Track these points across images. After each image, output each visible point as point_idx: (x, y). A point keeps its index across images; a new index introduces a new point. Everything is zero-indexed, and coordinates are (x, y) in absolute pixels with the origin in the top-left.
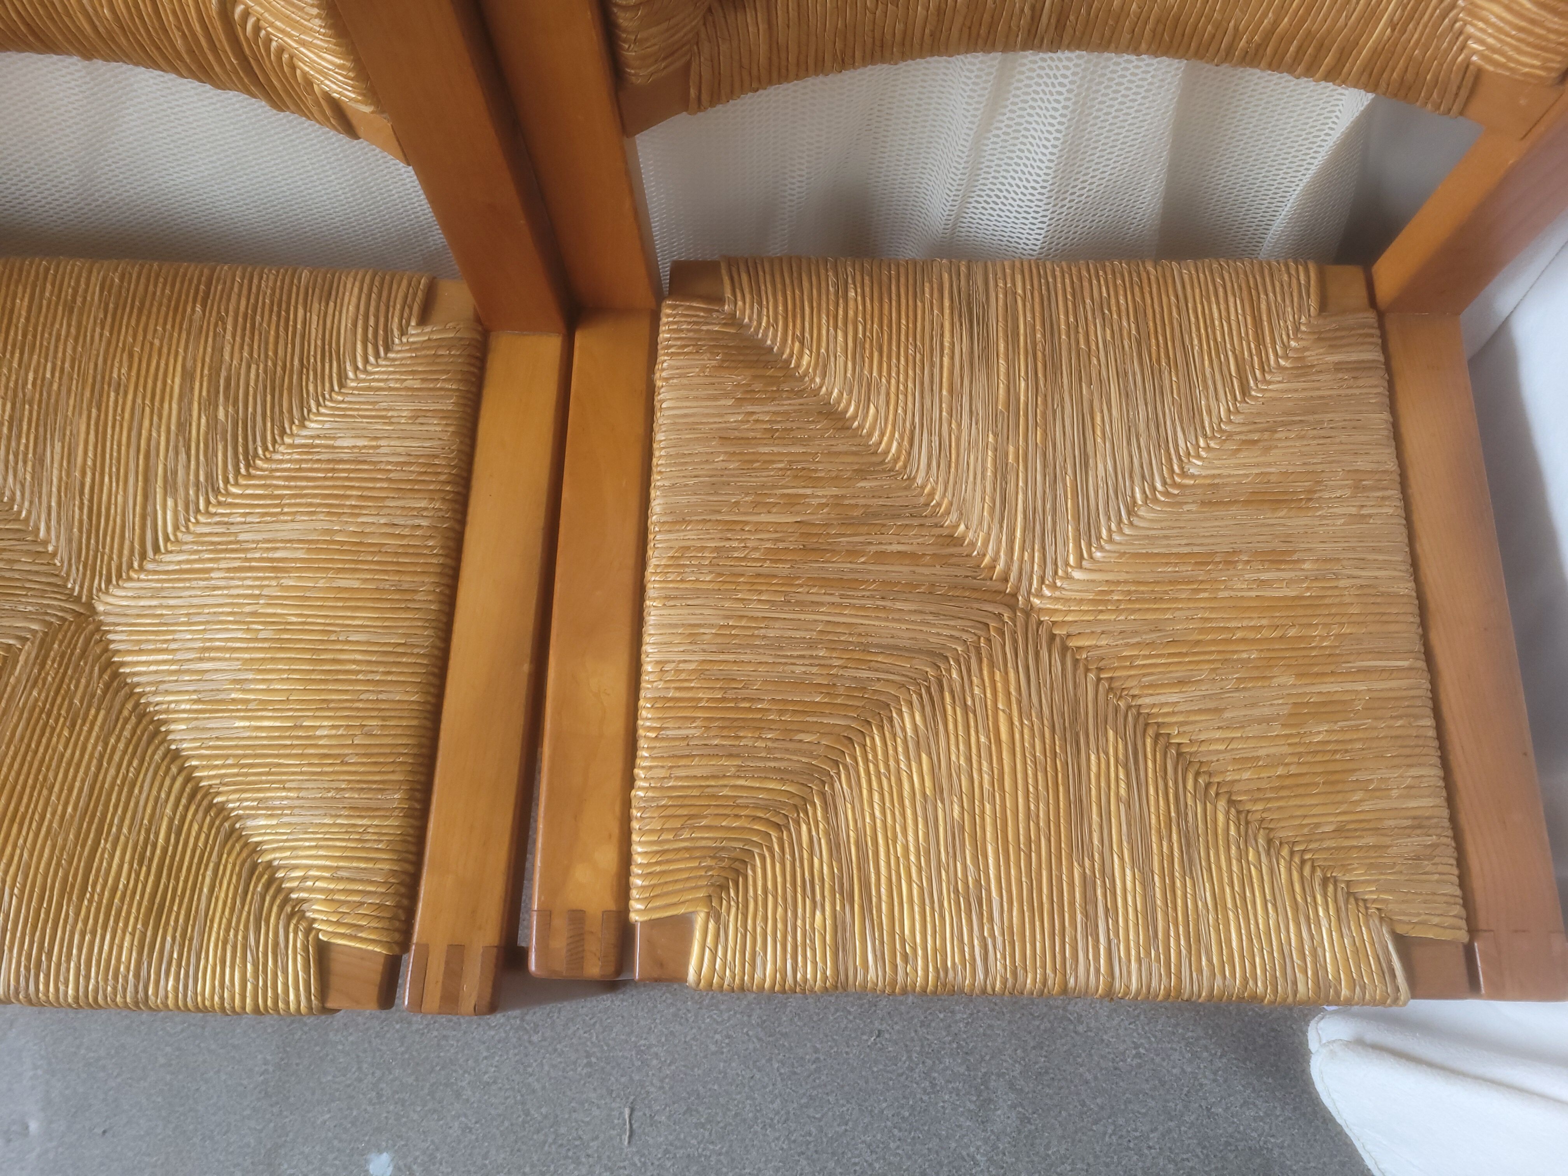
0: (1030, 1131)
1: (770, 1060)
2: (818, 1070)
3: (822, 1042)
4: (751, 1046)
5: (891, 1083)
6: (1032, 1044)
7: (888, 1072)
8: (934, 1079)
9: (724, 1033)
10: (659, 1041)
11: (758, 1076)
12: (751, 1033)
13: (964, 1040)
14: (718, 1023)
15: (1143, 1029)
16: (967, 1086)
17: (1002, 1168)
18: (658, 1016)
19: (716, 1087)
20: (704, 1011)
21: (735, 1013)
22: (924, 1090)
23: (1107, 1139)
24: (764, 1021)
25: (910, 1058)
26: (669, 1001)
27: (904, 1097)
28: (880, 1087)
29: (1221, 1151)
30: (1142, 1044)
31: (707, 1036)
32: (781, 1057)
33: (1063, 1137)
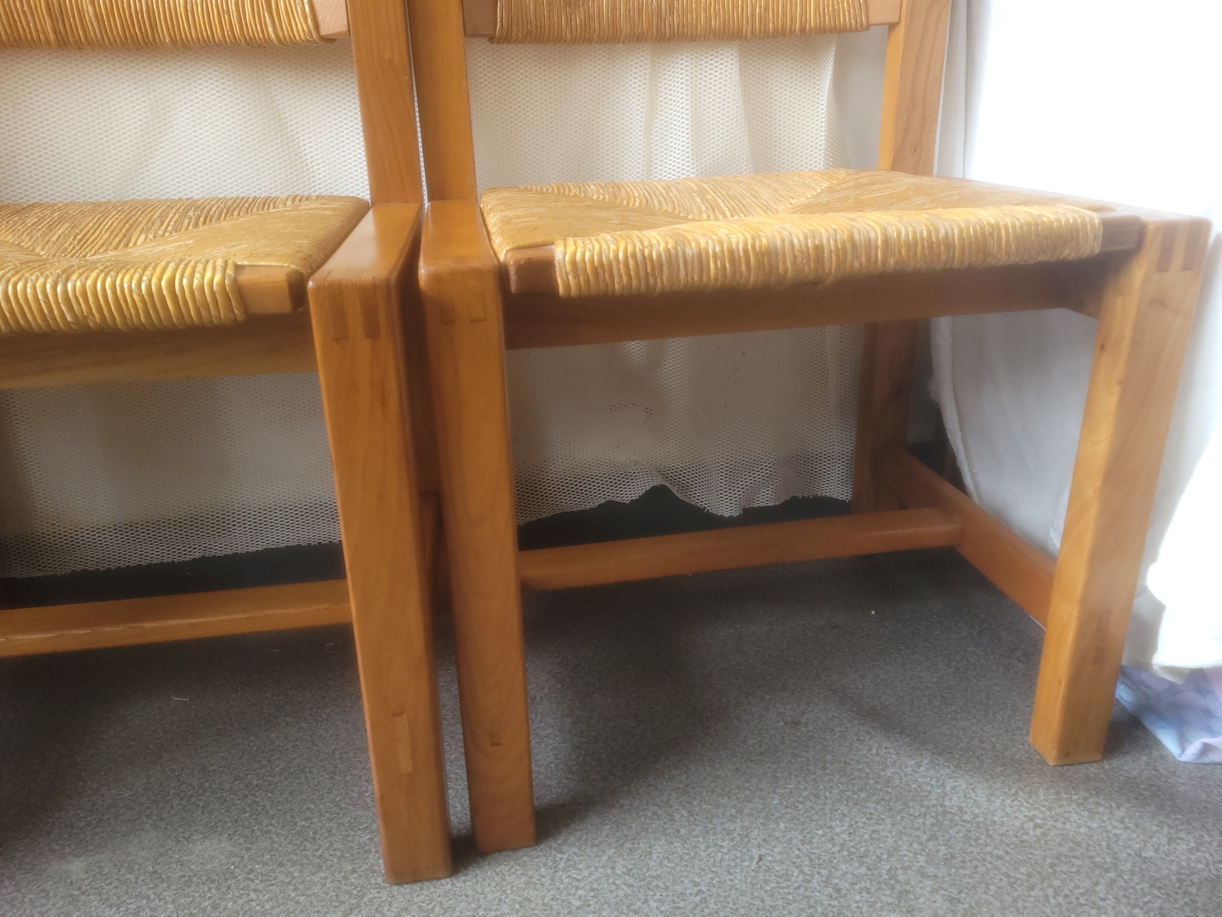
1: (646, 901)
2: (704, 901)
3: (700, 876)
4: (621, 893)
5: (790, 897)
6: (925, 837)
7: (783, 888)
8: (837, 884)
9: (588, 887)
10: (512, 909)
12: (618, 882)
13: (853, 847)
14: (578, 880)
15: (1028, 802)
16: (874, 883)
18: (509, 887)
20: (561, 873)
21: (596, 868)
22: (830, 896)
24: (631, 870)
25: (802, 872)
26: (519, 873)
27: (810, 907)
28: (780, 902)
30: (1034, 815)
31: (569, 894)
32: (658, 896)
33: (1004, 908)
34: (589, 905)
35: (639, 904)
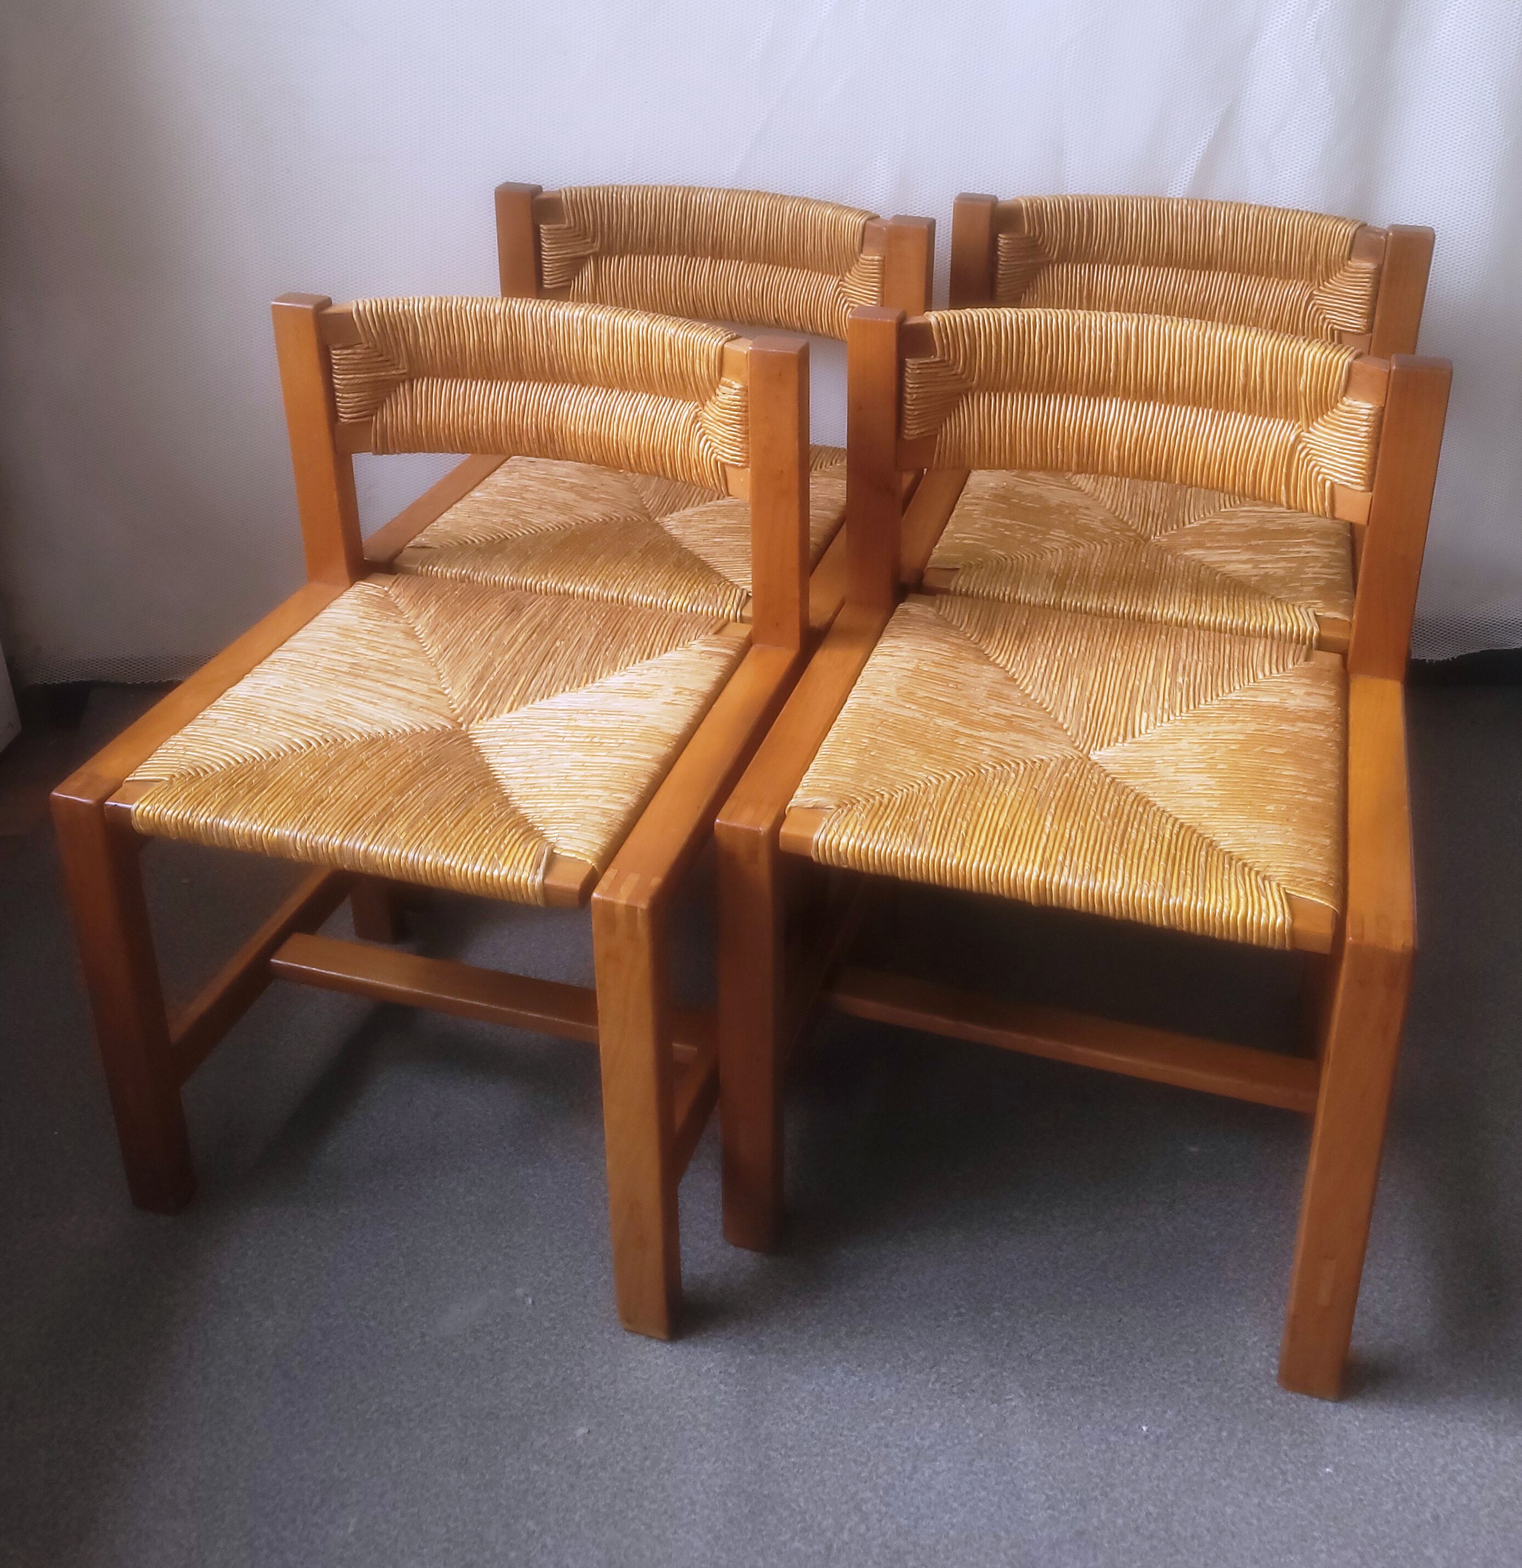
0: (855, 1382)
1: (602, 1332)
8: (762, 1341)
11: (588, 1346)
12: (585, 1311)
17: (827, 1414)
19: (546, 1357)
23: (930, 1386)
29: (1044, 1391)
33: (887, 1386)
34: (555, 1328)
35: (595, 1333)
